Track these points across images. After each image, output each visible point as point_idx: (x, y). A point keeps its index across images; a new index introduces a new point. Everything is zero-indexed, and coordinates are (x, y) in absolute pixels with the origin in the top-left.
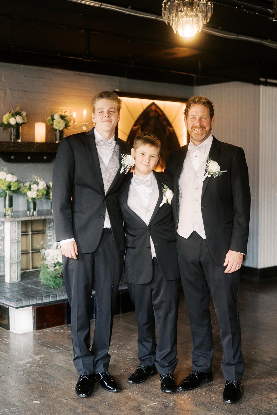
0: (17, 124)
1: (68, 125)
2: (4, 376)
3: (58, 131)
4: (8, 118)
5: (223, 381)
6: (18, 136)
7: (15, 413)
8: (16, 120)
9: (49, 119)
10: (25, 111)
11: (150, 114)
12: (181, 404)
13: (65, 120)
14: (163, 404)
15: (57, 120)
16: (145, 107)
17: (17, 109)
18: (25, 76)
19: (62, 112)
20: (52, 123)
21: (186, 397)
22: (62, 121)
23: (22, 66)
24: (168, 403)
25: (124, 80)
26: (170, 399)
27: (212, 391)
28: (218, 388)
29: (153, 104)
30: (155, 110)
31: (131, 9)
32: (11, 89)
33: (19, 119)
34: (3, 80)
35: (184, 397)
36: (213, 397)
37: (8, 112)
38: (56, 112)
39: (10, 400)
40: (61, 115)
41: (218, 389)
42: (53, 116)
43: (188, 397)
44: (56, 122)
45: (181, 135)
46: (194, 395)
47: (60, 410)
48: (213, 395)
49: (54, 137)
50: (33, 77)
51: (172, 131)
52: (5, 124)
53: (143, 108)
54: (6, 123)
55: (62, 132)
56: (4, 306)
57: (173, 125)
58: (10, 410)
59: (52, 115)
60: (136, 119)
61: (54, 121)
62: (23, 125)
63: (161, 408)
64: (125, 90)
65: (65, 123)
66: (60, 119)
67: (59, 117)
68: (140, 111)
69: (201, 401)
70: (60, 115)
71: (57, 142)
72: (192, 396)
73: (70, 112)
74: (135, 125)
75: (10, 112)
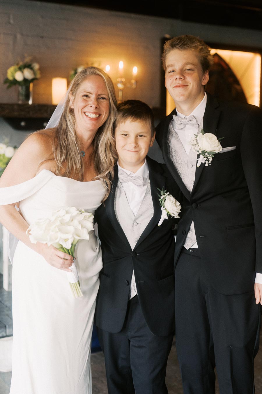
0: (25, 80)
4: (13, 72)
6: (27, 96)
8: (24, 75)
10: (37, 61)
17: (27, 60)
18: (42, 17)
25: (178, 23)
29: (217, 54)
30: (218, 63)
32: (22, 34)
33: (28, 74)
34: (12, 21)
38: (81, 65)
45: (252, 96)
50: (53, 18)
51: (240, 90)
52: (11, 80)
54: (10, 78)
59: (76, 68)
62: (35, 82)
75: (17, 64)
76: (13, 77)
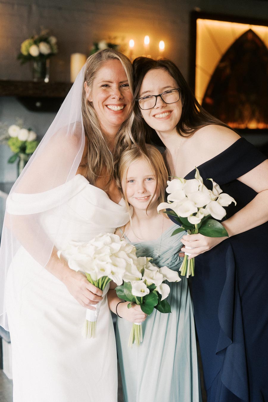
0: (41, 55)
4: (28, 46)
6: (44, 73)
8: (39, 50)
10: (54, 35)
11: (245, 46)
16: (237, 35)
17: (44, 32)
19: (111, 39)
29: (250, 30)
30: (252, 40)
32: (38, 5)
37: (30, 38)
38: (103, 40)
52: (25, 56)
53: (234, 37)
59: (96, 43)
60: (223, 52)
67: (106, 46)
70: (108, 43)
74: (222, 60)
76: (28, 51)
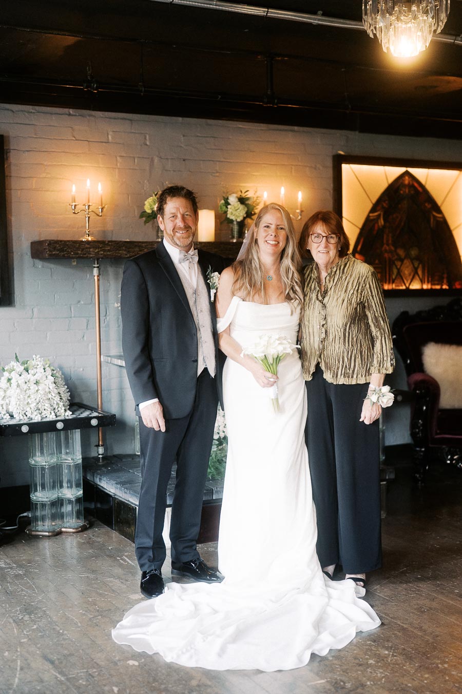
1: (253, 213)
2: (100, 617)
3: (235, 223)
4: (152, 203)
5: (455, 653)
7: (93, 677)
9: (223, 203)
11: (402, 192)
12: (365, 686)
13: (247, 205)
14: (336, 683)
15: (233, 205)
16: (391, 180)
18: (184, 136)
19: (241, 192)
20: (226, 209)
21: (379, 675)
22: (241, 207)
23: (180, 119)
24: (344, 683)
25: (355, 136)
26: (351, 676)
27: (427, 668)
28: (441, 663)
29: (407, 173)
30: (409, 183)
31: (323, 15)
32: (160, 157)
34: (148, 143)
35: (375, 674)
36: (426, 679)
37: (154, 195)
38: (233, 193)
39: (92, 657)
40: (241, 196)
41: (440, 665)
42: (228, 199)
43: (383, 675)
44: (231, 208)
45: (458, 226)
46: (393, 673)
47: (164, 679)
48: (427, 676)
49: (230, 232)
50: (198, 136)
51: (441, 220)
52: (149, 213)
53: (388, 182)
54: (149, 211)
55: (242, 225)
56: (130, 505)
57: (443, 209)
58: (87, 671)
59: (226, 197)
60: (374, 200)
61: (229, 207)
63: (329, 690)
64: (357, 152)
65: (246, 209)
66: (239, 203)
67: (237, 200)
68: (384, 186)
69: (402, 684)
70: (239, 196)
71: (235, 241)
72: (390, 673)
73: (256, 192)
74: (373, 210)
75: (156, 195)
76: (152, 209)
